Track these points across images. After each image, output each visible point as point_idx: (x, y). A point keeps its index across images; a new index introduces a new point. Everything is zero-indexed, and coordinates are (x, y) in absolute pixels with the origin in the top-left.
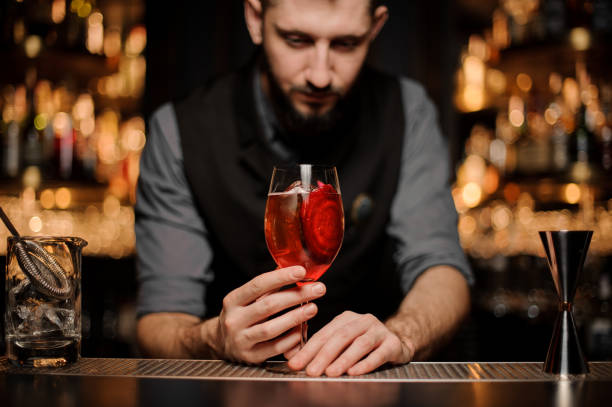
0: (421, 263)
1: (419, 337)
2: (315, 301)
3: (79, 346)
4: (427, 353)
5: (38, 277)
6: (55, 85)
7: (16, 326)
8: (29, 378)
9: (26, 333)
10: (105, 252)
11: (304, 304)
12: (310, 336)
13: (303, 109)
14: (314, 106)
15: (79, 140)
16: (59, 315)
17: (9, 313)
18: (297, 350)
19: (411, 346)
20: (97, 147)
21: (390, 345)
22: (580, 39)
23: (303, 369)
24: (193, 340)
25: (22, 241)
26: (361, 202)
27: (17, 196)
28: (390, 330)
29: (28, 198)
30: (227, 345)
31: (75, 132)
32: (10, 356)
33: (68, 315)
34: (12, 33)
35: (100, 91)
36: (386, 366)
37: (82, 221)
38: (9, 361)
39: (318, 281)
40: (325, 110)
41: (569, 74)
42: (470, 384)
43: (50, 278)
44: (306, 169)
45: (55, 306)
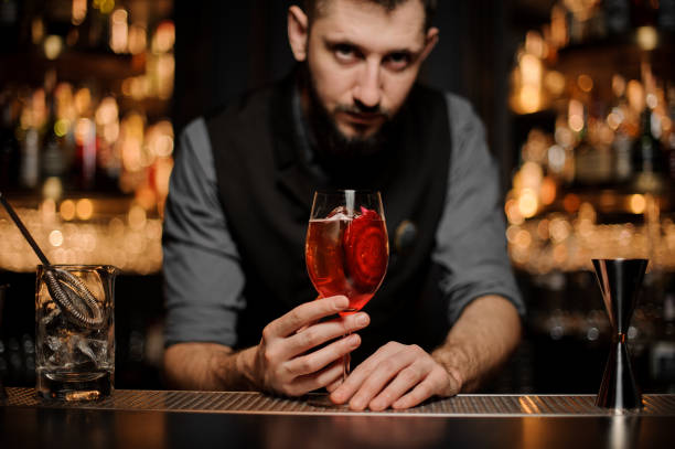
0: (470, 292)
1: (467, 368)
2: (360, 332)
3: (112, 378)
4: (475, 385)
5: (70, 307)
6: (76, 87)
7: (47, 358)
8: (60, 413)
9: (56, 365)
10: (131, 267)
11: (347, 335)
12: (353, 368)
13: (347, 131)
14: (358, 127)
15: (103, 146)
16: (91, 346)
17: (40, 345)
18: (340, 382)
19: (458, 377)
20: (121, 154)
21: (436, 377)
22: (647, 38)
23: (347, 402)
24: (228, 371)
25: (53, 269)
26: (405, 228)
27: (36, 208)
28: (438, 362)
29: (48, 210)
30: (267, 377)
31: (99, 138)
32: (41, 389)
33: (101, 346)
34: (30, 33)
35: (125, 93)
36: (433, 399)
37: (105, 234)
38: (40, 394)
39: (362, 310)
40: (370, 133)
41: (634, 75)
42: (520, 419)
43: (82, 307)
44: (350, 194)
45: (87, 336)
